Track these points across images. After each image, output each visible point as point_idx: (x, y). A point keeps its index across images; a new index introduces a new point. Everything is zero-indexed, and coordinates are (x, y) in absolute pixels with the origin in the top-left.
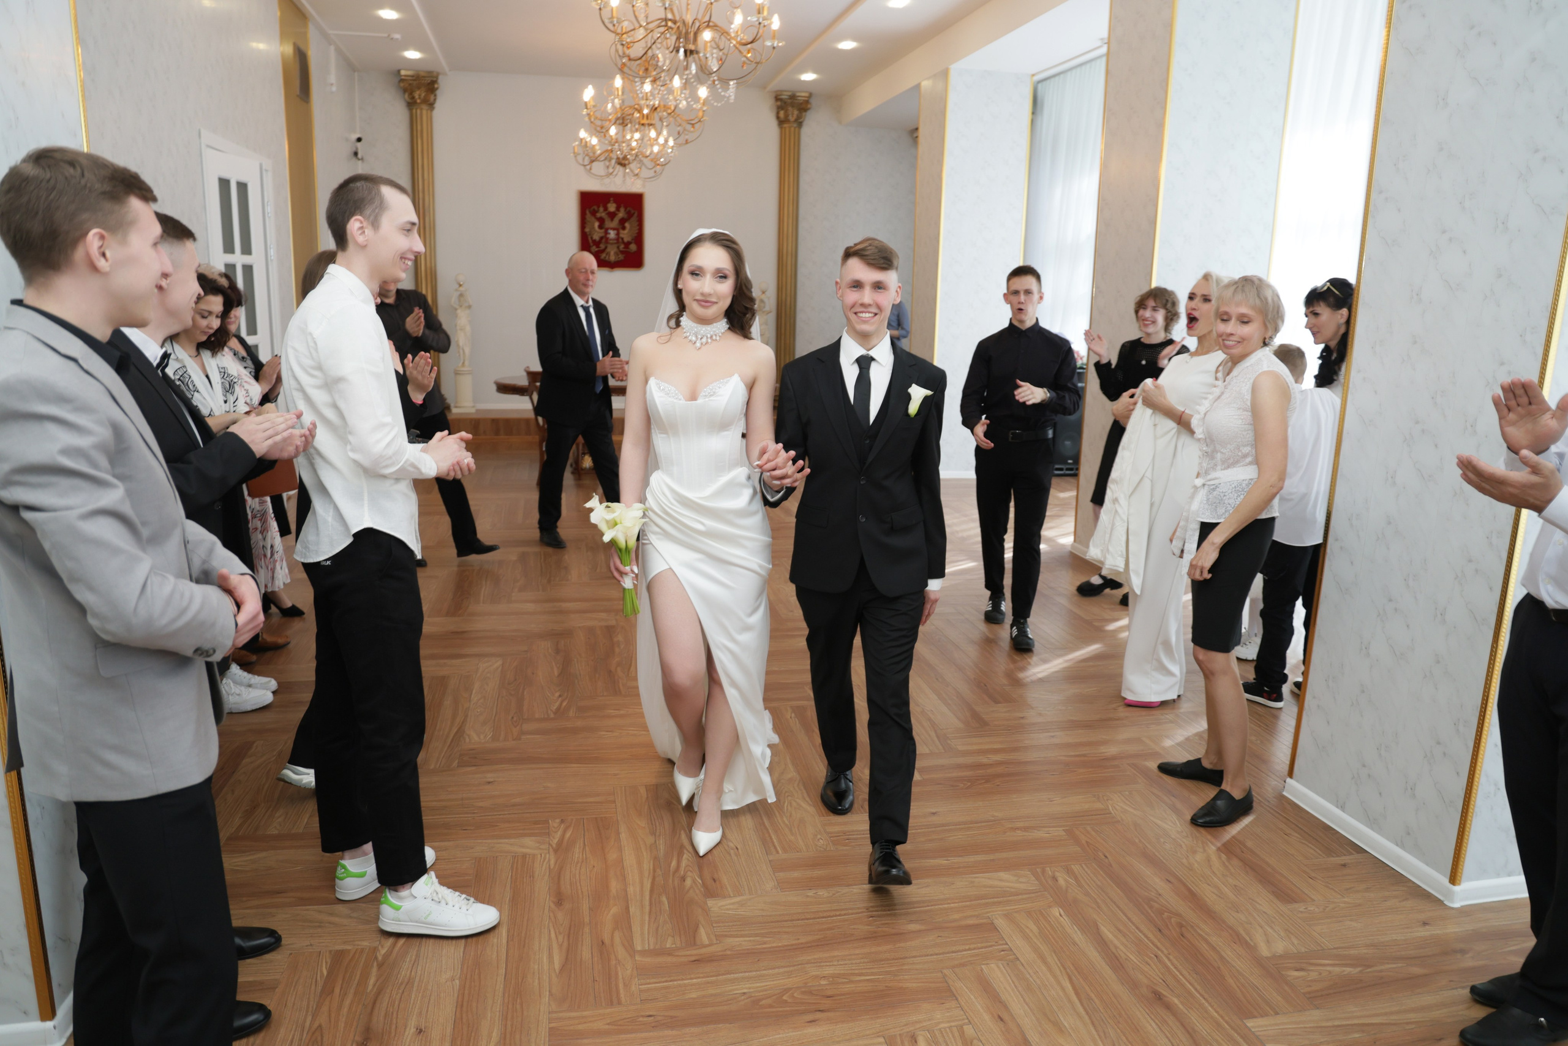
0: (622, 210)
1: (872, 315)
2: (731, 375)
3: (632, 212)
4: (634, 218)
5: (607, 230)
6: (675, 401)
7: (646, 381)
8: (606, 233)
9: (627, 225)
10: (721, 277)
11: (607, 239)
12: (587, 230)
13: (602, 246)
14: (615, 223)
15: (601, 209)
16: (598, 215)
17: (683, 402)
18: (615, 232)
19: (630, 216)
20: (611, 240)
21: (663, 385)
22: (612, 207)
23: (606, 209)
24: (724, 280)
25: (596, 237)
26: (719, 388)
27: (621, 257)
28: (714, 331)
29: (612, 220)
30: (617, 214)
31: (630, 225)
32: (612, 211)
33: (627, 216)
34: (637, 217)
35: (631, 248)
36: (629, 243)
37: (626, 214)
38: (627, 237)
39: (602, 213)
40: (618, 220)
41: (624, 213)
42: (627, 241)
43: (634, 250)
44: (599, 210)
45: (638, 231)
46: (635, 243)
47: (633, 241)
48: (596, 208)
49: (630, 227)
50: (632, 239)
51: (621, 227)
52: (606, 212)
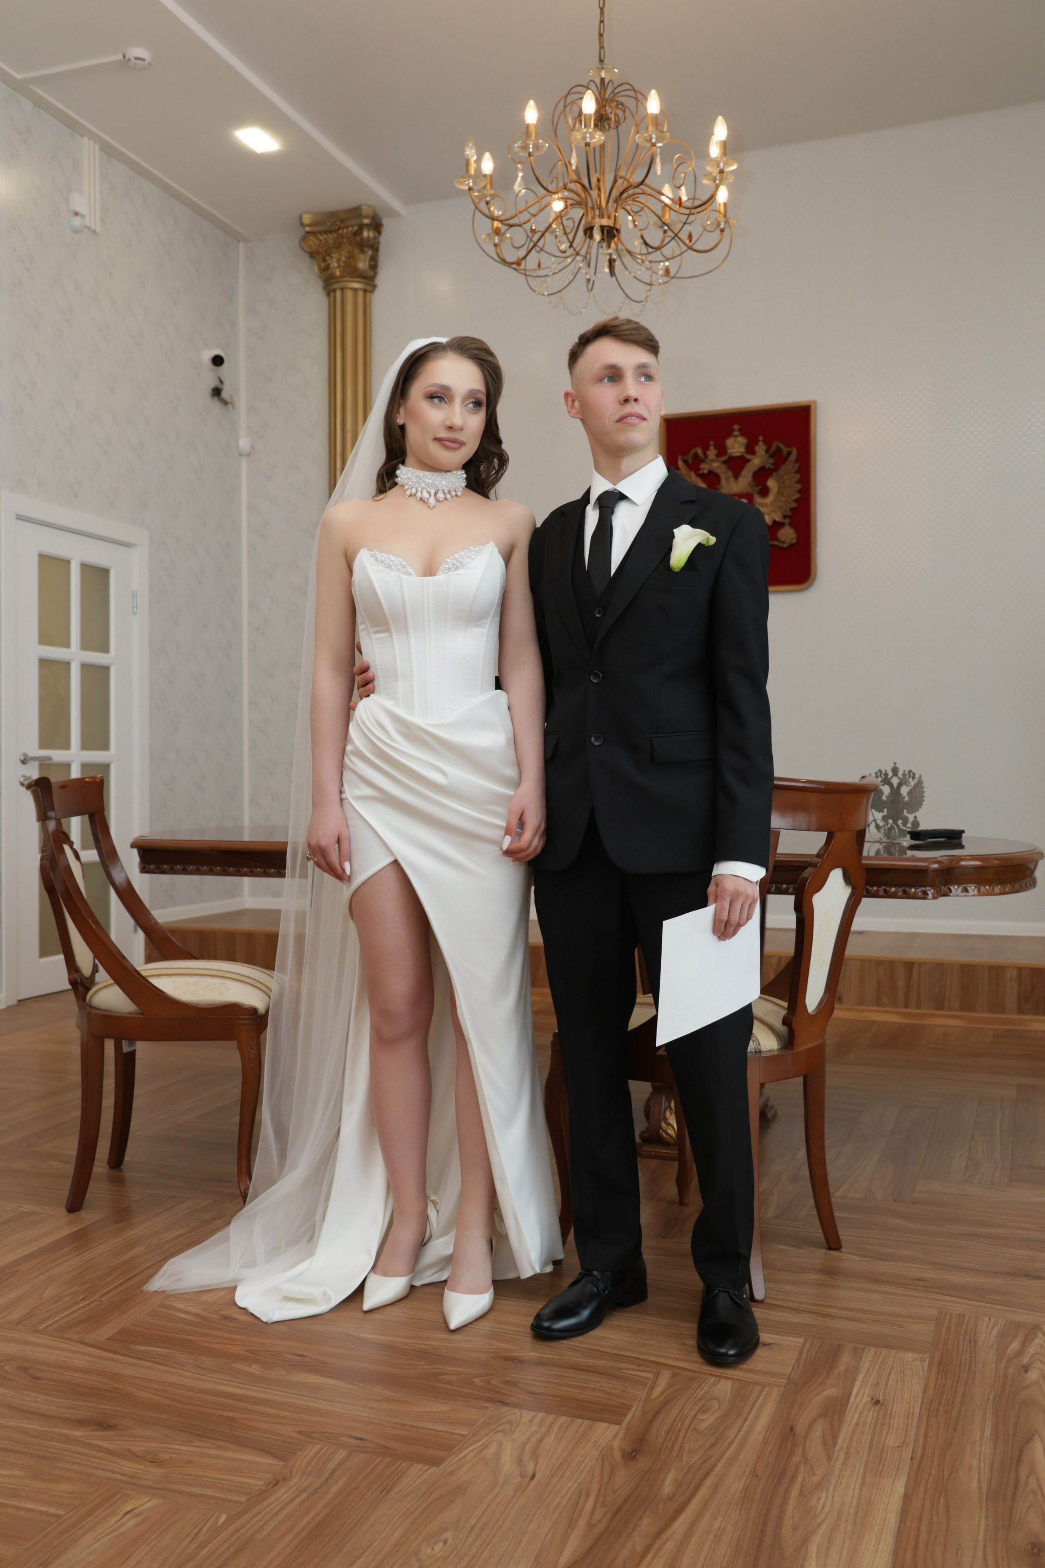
0: (760, 449)
1: (641, 419)
2: (486, 543)
3: (785, 450)
4: (791, 465)
6: (401, 576)
9: (771, 483)
10: (474, 404)
14: (743, 483)
15: (712, 453)
16: (705, 468)
19: (779, 459)
22: (736, 445)
23: (722, 450)
24: (477, 409)
26: (470, 558)
29: (736, 476)
30: (748, 461)
31: (779, 484)
32: (738, 454)
33: (772, 461)
34: (796, 461)
35: (782, 539)
36: (777, 526)
37: (771, 456)
38: (774, 511)
39: (713, 461)
40: (751, 473)
41: (766, 456)
42: (772, 520)
43: (788, 541)
44: (706, 456)
45: (798, 496)
46: (791, 525)
47: (787, 521)
48: (699, 451)
49: (779, 488)
50: (785, 517)
51: (759, 488)
52: (723, 459)
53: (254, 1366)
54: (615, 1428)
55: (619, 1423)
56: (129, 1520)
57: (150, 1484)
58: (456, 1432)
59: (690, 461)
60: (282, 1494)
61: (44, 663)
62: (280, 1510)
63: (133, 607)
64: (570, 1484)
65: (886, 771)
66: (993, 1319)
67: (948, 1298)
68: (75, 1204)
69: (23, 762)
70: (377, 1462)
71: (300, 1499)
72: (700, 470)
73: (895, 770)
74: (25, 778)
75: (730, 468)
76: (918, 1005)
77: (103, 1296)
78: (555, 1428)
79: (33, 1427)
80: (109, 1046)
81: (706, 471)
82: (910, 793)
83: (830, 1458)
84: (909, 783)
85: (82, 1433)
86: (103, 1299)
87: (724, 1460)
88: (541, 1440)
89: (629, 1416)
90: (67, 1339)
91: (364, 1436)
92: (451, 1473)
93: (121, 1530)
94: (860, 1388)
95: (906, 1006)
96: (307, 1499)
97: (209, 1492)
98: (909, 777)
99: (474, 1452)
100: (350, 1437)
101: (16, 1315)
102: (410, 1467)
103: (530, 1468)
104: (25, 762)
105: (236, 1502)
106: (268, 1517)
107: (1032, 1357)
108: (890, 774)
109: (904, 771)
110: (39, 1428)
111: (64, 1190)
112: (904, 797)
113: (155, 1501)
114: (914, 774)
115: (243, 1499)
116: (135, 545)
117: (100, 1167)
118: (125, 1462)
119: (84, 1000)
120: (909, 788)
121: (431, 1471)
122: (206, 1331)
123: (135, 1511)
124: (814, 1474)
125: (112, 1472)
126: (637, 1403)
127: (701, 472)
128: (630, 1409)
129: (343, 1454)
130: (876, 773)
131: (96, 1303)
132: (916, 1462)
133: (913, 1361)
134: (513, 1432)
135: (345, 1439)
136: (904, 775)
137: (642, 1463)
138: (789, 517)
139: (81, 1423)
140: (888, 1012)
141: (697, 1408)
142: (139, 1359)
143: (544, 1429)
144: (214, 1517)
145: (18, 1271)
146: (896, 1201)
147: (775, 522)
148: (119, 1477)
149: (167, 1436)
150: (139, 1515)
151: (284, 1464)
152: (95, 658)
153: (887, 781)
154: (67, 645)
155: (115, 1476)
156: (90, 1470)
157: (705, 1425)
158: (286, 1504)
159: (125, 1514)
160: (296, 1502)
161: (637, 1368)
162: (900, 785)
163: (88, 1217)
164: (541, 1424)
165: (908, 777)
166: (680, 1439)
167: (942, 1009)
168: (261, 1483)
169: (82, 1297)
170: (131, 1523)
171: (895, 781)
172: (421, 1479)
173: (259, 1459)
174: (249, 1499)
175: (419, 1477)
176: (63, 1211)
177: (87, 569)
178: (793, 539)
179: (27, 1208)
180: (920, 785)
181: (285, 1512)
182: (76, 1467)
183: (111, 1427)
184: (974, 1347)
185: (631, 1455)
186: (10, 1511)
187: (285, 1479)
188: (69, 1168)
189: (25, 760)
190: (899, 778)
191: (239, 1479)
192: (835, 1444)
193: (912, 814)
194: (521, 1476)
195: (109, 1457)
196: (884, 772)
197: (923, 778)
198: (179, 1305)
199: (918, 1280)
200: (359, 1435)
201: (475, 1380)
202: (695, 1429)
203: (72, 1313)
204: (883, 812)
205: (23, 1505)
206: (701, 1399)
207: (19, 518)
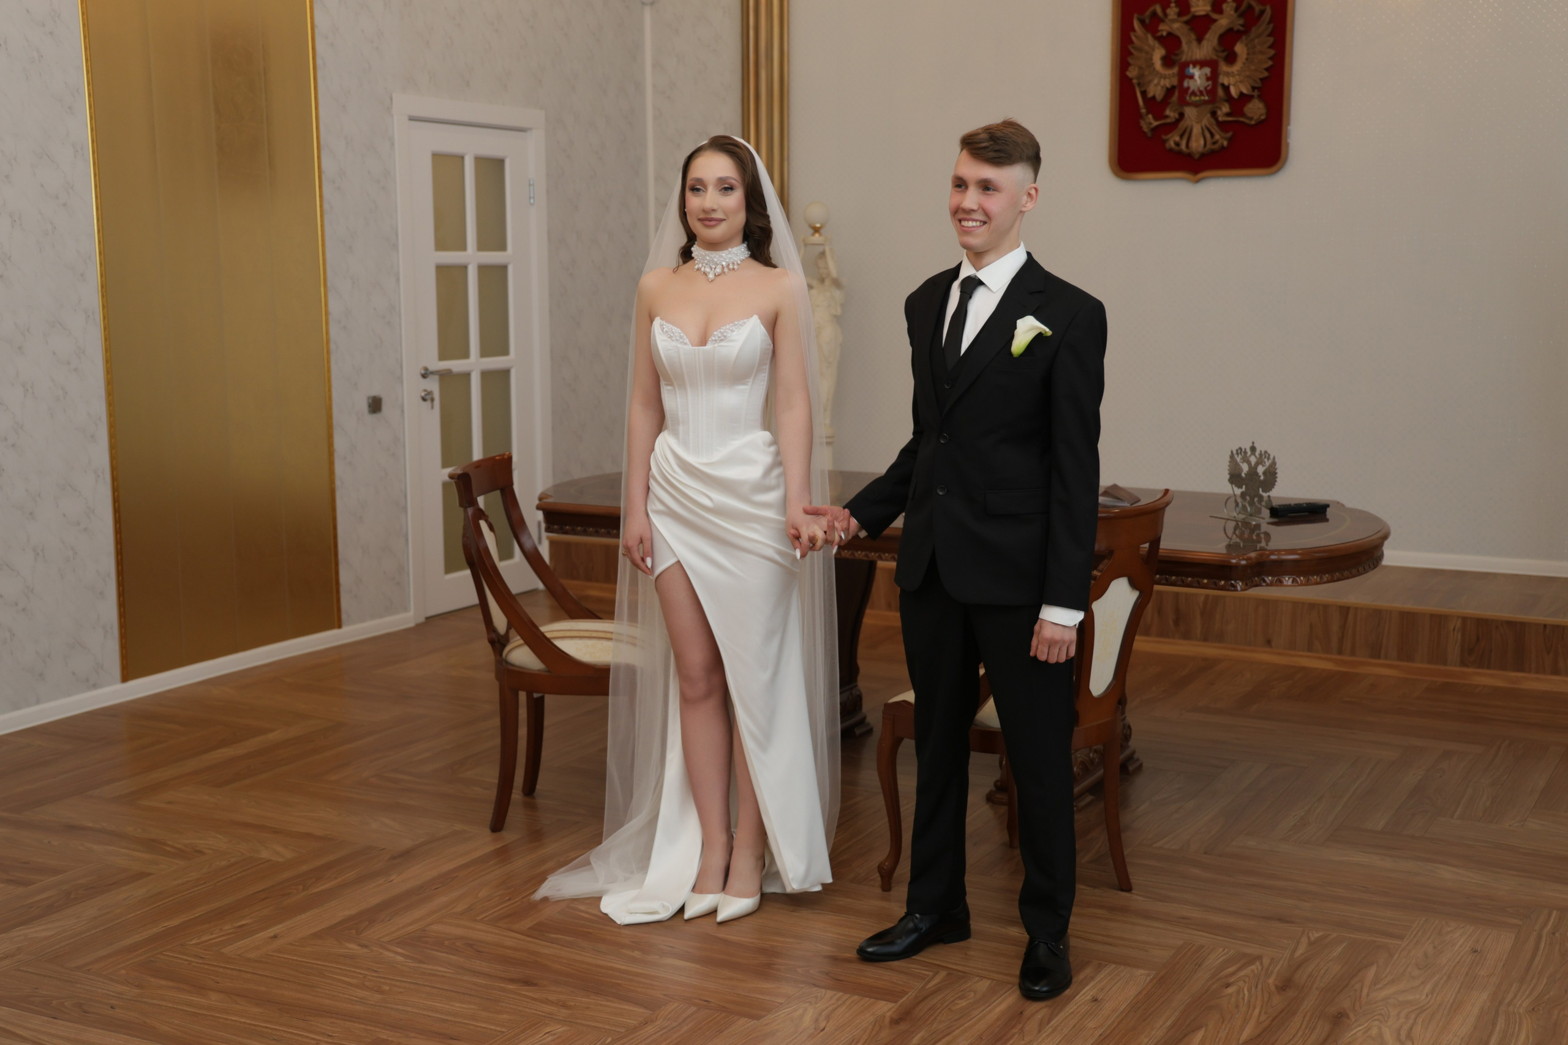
0: (1228, 6)
1: (978, 223)
2: (750, 316)
3: (1258, 8)
4: (1264, 26)
5: (1184, 66)
6: (679, 345)
7: (652, 321)
8: (1183, 75)
9: (1240, 48)
10: (726, 189)
11: (1184, 91)
12: (1132, 73)
13: (1171, 114)
14: (1207, 48)
15: (1173, 11)
16: (1164, 29)
17: (689, 347)
18: (1207, 70)
19: (1249, 19)
20: (1194, 93)
21: (668, 326)
22: (1201, 3)
23: (1184, 9)
24: (730, 192)
25: (1156, 90)
26: (733, 331)
27: (1222, 139)
28: (730, 258)
29: (1200, 40)
30: (1215, 21)
31: (1248, 49)
32: (1202, 13)
33: (1241, 21)
34: (1270, 22)
35: (1250, 115)
36: (1244, 98)
37: (1241, 16)
38: (1241, 82)
39: (1173, 21)
40: (1217, 36)
41: (1235, 15)
42: (1238, 93)
43: (1255, 118)
44: (1166, 15)
45: (1270, 63)
46: (1261, 98)
47: (1256, 93)
48: (1158, 9)
49: (1248, 54)
50: (1254, 88)
51: (1225, 54)
52: (1185, 18)
53: (636, 952)
54: (891, 1005)
55: (895, 1002)
56: (548, 1037)
57: (561, 1018)
58: (776, 1001)
59: (1147, 21)
60: (650, 1029)
61: (442, 270)
62: (648, 1038)
63: (530, 198)
64: (847, 1036)
65: (1245, 449)
66: (1226, 950)
67: (1200, 933)
68: (497, 825)
69: (424, 376)
70: (716, 1015)
71: (661, 1033)
72: (1158, 31)
73: (1253, 449)
74: (426, 393)
75: (1192, 29)
76: (1353, 653)
77: (523, 898)
78: (848, 1003)
79: (480, 981)
80: (523, 696)
81: (1165, 34)
82: (1264, 473)
83: (1040, 1031)
84: (1265, 463)
85: (514, 987)
86: (524, 900)
87: (963, 1027)
88: (835, 1009)
89: (904, 999)
90: (498, 927)
91: (708, 999)
92: (767, 1024)
93: (543, 1042)
94: (1088, 991)
95: (1340, 652)
96: (666, 1033)
97: (601, 1025)
98: (1265, 457)
99: (786, 1013)
100: (700, 999)
101: (459, 908)
102: (739, 1019)
103: (823, 1025)
104: (426, 376)
105: (619, 1032)
106: (639, 1041)
107: (1239, 978)
108: (1249, 453)
109: (1261, 451)
110: (485, 982)
111: (488, 812)
112: (1260, 476)
113: (565, 1028)
114: (1269, 455)
115: (623, 1031)
116: (530, 129)
117: (517, 795)
118: (544, 1005)
119: (501, 654)
120: (1265, 468)
121: (753, 1022)
122: (602, 926)
123: (552, 1033)
124: (1023, 1040)
125: (536, 1010)
126: (913, 990)
127: (1159, 34)
128: (907, 994)
129: (694, 1009)
130: (1237, 451)
131: (519, 903)
132: (1102, 1037)
133: (1141, 975)
134: (816, 1003)
135: (696, 1001)
136: (1261, 455)
137: (903, 1027)
138: (1258, 88)
139: (512, 981)
140: (1320, 658)
141: (957, 996)
142: (553, 943)
143: (840, 1002)
144: (603, 1039)
145: (457, 876)
146: (1205, 853)
147: (1241, 94)
148: (540, 1013)
149: (573, 992)
150: (555, 1034)
151: (652, 1012)
152: (493, 257)
153: (1246, 460)
154: (463, 247)
155: (538, 1012)
156: (520, 1008)
157: (958, 1007)
158: (652, 1035)
159: (545, 1034)
160: (658, 1034)
161: (923, 968)
162: (1257, 464)
163: (509, 836)
164: (838, 1000)
165: (1263, 457)
166: (936, 1014)
167: (1379, 658)
168: (636, 1022)
169: (508, 898)
170: (550, 1038)
171: (1253, 460)
172: (746, 1026)
173: (635, 1009)
174: (627, 1031)
175: (744, 1025)
176: (488, 831)
177: (481, 162)
178: (1262, 115)
179: (458, 827)
180: (1273, 466)
181: (651, 1039)
182: (512, 1006)
183: (535, 985)
184: (1197, 969)
185: (895, 1022)
186: (471, 1027)
187: (652, 1021)
188: (492, 794)
189: (425, 374)
190: (1256, 457)
191: (621, 1019)
192: (1049, 1022)
193: (1266, 493)
194: (815, 1029)
195: (534, 1002)
196: (1243, 450)
197: (1276, 460)
198: (582, 907)
199: (1183, 918)
200: (706, 999)
201: (798, 969)
202: (950, 1009)
203: (501, 909)
204: (1242, 488)
205: (479, 1024)
206: (962, 991)
207: (412, 119)
